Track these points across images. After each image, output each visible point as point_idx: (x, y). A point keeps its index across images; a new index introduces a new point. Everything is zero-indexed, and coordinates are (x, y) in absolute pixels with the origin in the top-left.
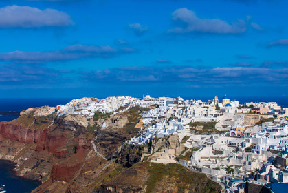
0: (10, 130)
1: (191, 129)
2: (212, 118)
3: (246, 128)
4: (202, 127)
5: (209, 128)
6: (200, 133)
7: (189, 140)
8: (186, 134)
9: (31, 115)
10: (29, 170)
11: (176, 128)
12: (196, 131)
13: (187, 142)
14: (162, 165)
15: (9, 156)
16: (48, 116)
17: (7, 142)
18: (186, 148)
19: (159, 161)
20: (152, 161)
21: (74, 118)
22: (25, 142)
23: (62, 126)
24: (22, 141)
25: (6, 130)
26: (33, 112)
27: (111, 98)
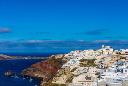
0: (44, 65)
1: (80, 63)
2: (95, 57)
3: (110, 63)
4: (87, 62)
5: (91, 63)
6: (85, 66)
7: (77, 70)
8: (76, 66)
9: (53, 58)
10: (45, 82)
11: (73, 62)
12: (83, 64)
13: (75, 71)
14: (57, 85)
15: (43, 76)
16: (60, 59)
17: (43, 70)
18: (74, 75)
19: (57, 82)
20: (53, 82)
21: (66, 59)
22: (50, 70)
23: (61, 63)
24: (49, 69)
25: (43, 65)
26: (54, 57)
27: (85, 50)
